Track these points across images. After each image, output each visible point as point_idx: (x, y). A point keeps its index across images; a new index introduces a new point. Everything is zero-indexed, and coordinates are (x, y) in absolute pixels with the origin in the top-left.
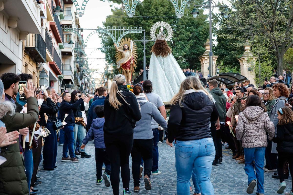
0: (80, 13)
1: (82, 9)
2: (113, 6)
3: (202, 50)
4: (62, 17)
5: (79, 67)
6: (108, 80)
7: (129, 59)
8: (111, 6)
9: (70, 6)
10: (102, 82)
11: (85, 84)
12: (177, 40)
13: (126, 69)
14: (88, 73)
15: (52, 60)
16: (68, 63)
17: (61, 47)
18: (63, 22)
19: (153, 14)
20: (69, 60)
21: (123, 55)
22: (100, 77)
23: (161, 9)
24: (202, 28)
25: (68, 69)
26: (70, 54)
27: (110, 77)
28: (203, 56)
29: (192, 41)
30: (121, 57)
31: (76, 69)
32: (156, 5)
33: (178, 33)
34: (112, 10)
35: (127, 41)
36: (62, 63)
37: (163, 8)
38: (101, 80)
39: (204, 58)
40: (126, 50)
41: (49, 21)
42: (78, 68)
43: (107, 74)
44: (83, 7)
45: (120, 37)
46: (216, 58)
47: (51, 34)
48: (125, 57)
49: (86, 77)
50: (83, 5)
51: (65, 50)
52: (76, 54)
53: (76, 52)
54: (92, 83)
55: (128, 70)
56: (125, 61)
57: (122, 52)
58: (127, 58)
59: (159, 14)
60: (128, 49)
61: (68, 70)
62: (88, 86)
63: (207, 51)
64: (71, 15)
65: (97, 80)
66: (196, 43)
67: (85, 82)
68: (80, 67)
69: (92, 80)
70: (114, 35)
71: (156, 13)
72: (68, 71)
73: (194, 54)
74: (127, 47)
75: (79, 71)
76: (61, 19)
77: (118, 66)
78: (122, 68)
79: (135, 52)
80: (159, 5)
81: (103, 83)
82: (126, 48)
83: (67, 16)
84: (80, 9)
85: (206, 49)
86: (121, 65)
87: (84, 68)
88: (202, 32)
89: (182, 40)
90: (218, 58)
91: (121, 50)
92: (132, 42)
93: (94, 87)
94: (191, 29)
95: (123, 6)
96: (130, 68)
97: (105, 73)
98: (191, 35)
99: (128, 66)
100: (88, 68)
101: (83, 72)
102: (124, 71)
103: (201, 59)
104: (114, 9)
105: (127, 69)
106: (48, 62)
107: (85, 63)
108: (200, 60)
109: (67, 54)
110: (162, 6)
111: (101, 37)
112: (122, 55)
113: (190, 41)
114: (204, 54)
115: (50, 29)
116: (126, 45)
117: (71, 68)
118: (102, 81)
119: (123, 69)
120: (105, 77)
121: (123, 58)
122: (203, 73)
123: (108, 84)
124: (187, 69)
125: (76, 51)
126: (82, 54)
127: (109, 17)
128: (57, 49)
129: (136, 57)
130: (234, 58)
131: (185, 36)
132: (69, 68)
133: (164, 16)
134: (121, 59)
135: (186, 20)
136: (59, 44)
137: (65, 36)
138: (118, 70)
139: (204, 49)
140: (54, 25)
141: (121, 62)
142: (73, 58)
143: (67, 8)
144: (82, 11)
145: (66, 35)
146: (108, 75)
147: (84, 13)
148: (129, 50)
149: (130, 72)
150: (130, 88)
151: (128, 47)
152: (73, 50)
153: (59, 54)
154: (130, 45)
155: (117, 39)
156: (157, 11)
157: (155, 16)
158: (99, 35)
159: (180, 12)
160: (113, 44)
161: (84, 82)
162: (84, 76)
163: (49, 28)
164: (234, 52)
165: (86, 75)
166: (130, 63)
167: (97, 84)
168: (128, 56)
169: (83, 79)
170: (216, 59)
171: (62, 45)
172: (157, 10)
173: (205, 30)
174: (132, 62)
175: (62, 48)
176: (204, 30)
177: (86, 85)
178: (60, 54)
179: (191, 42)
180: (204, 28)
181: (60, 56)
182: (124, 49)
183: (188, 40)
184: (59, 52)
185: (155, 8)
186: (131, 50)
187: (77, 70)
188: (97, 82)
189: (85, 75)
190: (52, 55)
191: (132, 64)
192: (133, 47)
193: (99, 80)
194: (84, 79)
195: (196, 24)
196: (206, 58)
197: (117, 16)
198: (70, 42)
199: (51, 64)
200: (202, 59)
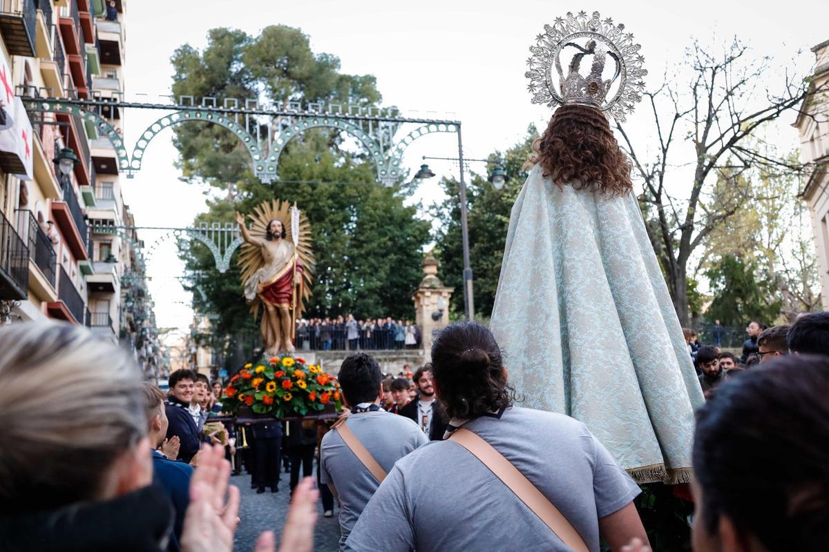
0: (129, 168)
1: (134, 158)
2: (211, 193)
3: (416, 276)
4: (88, 200)
5: (133, 322)
6: (197, 348)
7: (289, 267)
8: (205, 193)
9: (110, 179)
10: (185, 354)
11: (147, 359)
12: (361, 255)
13: (278, 301)
14: (155, 335)
15: (55, 298)
16: (105, 310)
17: (85, 271)
18: (93, 214)
19: (304, 197)
20: (105, 303)
21: (266, 257)
22: (181, 344)
23: (323, 186)
24: (414, 229)
25: (104, 324)
26: (108, 288)
27: (203, 342)
28: (421, 290)
29: (393, 256)
30: (257, 264)
31: (126, 325)
32: (311, 178)
33: (362, 238)
34: (208, 202)
35: (280, 209)
36: (87, 310)
37: (326, 185)
38: (181, 349)
39: (423, 293)
40: (277, 237)
41: (48, 200)
42: (131, 324)
43: (195, 337)
44: (138, 154)
45: (230, 248)
46: (449, 293)
47: (54, 233)
48: (275, 263)
49: (150, 343)
50: (137, 148)
51: (95, 278)
52: (127, 291)
53: (126, 288)
54: (164, 355)
55: (286, 306)
56: (273, 274)
57: (264, 246)
58: (281, 266)
59: (319, 197)
60: (283, 235)
61: (103, 326)
62: (154, 363)
63: (428, 277)
64: (113, 199)
65: (174, 349)
66: (400, 261)
67: (147, 354)
68: (136, 320)
69: (163, 349)
70: (216, 243)
71: (312, 195)
72: (102, 329)
73: (397, 286)
74: (280, 229)
75: (133, 329)
76: (87, 204)
77: (251, 291)
78: (262, 298)
79: (306, 247)
80: (318, 177)
81: (187, 356)
82: (277, 231)
83: (103, 199)
84: (130, 158)
85: (426, 275)
86: (261, 289)
87: (146, 323)
88: (415, 237)
89: (372, 255)
90: (452, 294)
91: (260, 240)
92: (296, 214)
93: (167, 365)
94: (389, 230)
95: (230, 194)
96: (290, 299)
97: (192, 334)
98: (390, 243)
99: (284, 290)
100: (155, 327)
101: (144, 333)
102: (271, 309)
103: (415, 295)
104: (212, 199)
105: (280, 303)
106: (44, 304)
107: (149, 313)
108: (413, 298)
109: (101, 288)
110: (325, 180)
111: (182, 258)
112: (261, 254)
113: (389, 257)
114: (421, 285)
115: (52, 220)
116: (277, 223)
117: (110, 321)
118: (184, 351)
119: (268, 303)
120: (192, 344)
121: (266, 266)
122: (421, 327)
123: (198, 357)
124: (386, 318)
125: (126, 285)
126: (141, 294)
127: (201, 217)
128: (74, 274)
129: (309, 263)
130: (485, 294)
131: (379, 245)
132: (105, 322)
133: (330, 202)
134: (259, 270)
135: (379, 212)
136: (80, 263)
137: (96, 246)
138: (250, 307)
139: (419, 274)
140: (63, 211)
141: (261, 278)
142: (117, 298)
143: (103, 183)
144: (135, 164)
145: (101, 245)
146: (197, 338)
147: (139, 169)
148: (287, 237)
149: (291, 312)
150: (293, 366)
151: (284, 229)
152: (116, 279)
153: (78, 289)
154: (290, 220)
155: (223, 253)
156: (315, 191)
157: (311, 200)
158: (180, 255)
159: (389, 171)
160: (214, 264)
161: (145, 355)
162: (145, 342)
163: (47, 216)
164: (483, 280)
165: (151, 340)
166: (291, 281)
167: (174, 358)
168: (283, 259)
169: (143, 349)
170: (450, 296)
171: (88, 267)
172: (314, 188)
173: (421, 232)
174: (298, 278)
175: (87, 274)
176: (417, 233)
177: (149, 361)
178: (81, 288)
179: (390, 260)
180: (418, 229)
181: (83, 294)
182: (270, 236)
183: (384, 256)
184: (79, 282)
185: (309, 184)
186: (296, 239)
187: (129, 327)
188: (174, 353)
189: (147, 340)
190: (54, 287)
191: (298, 286)
192: (300, 231)
193: (179, 350)
194: (146, 348)
195: (399, 220)
196: (428, 294)
197: (219, 213)
198: (110, 259)
199: (52, 307)
200: (419, 295)
